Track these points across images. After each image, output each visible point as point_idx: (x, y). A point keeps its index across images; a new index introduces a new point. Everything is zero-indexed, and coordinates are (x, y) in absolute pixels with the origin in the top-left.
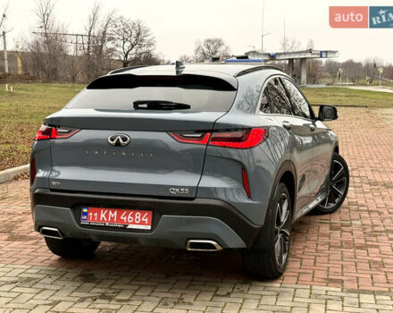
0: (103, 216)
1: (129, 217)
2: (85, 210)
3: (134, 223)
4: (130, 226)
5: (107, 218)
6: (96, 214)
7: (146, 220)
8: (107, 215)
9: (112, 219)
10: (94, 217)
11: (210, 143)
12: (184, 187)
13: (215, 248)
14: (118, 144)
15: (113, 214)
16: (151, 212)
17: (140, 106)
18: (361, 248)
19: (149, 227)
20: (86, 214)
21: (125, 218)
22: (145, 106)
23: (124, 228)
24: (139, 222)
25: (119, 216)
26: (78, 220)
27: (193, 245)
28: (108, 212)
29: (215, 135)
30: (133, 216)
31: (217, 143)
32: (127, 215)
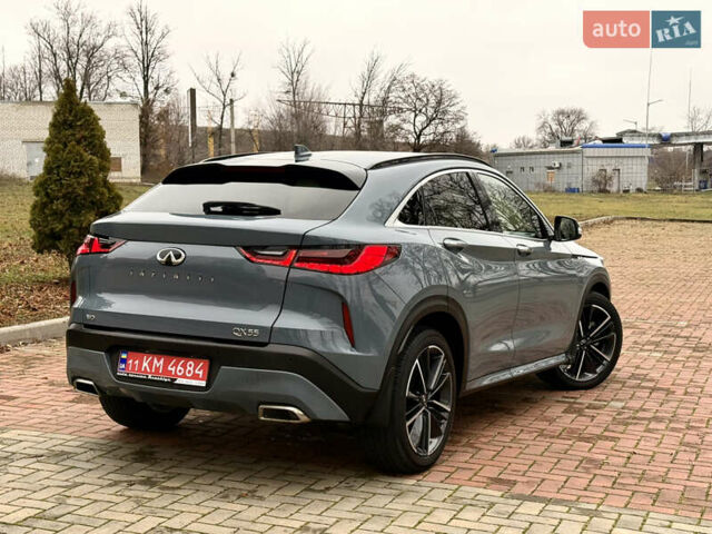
0: (145, 364)
1: (179, 368)
2: (124, 356)
3: (184, 376)
4: (180, 381)
5: (151, 369)
6: (137, 362)
7: (201, 373)
8: (151, 364)
9: (158, 369)
10: (134, 366)
11: (296, 264)
12: (254, 327)
13: (298, 419)
14: (169, 262)
15: (159, 363)
16: (207, 361)
17: (213, 209)
18: (587, 440)
19: (203, 384)
20: (124, 361)
21: (173, 369)
22: (219, 209)
23: (171, 384)
24: (190, 375)
25: (165, 366)
26: (114, 370)
27: (268, 413)
28: (153, 360)
29: (302, 253)
30: (184, 366)
31: (306, 265)
32: (176, 365)
